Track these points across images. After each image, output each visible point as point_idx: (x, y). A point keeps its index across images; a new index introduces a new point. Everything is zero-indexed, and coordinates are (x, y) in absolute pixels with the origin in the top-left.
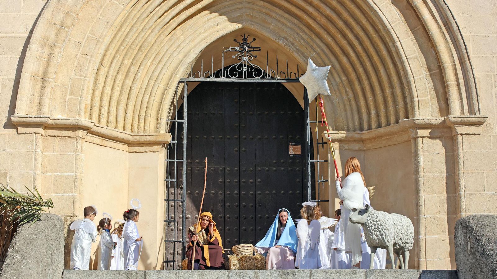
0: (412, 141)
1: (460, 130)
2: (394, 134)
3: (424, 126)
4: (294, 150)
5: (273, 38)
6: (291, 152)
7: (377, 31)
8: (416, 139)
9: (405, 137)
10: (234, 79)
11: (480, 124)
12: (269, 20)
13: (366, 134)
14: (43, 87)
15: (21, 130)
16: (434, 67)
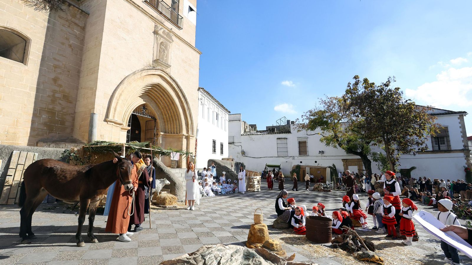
0: (181, 139)
1: (191, 137)
2: (175, 136)
3: (185, 136)
4: (137, 132)
5: (152, 107)
6: (136, 133)
7: (176, 113)
8: (182, 138)
9: (178, 137)
10: (142, 115)
11: (193, 137)
12: (152, 103)
13: (168, 134)
14: (115, 111)
15: (109, 123)
16: (187, 123)
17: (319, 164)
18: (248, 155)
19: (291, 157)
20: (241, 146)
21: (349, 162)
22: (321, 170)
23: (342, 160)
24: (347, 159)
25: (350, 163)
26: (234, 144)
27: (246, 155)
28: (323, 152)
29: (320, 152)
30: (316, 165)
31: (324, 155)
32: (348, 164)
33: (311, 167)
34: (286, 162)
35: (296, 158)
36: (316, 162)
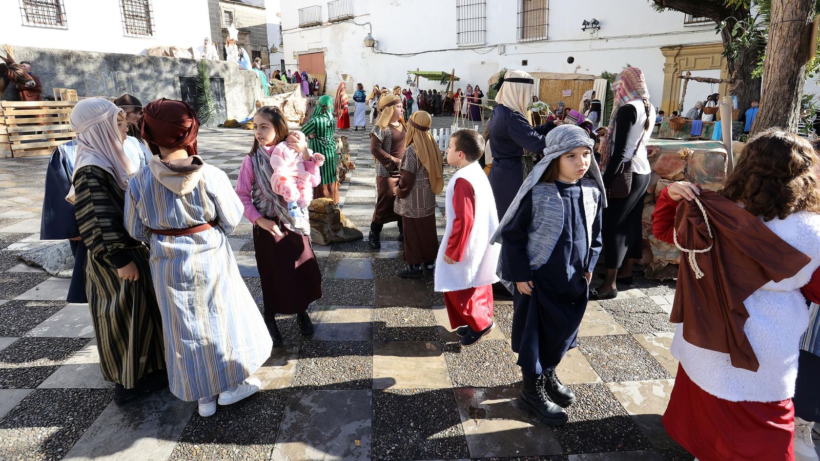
17: (579, 67)
18: (386, 49)
19: (496, 46)
20: (368, 26)
21: (690, 57)
22: (576, 87)
23: (662, 48)
24: (681, 46)
25: (692, 58)
26: (355, 20)
27: (382, 48)
28: (595, 22)
29: (586, 23)
30: (570, 69)
31: (601, 33)
32: (683, 63)
33: (545, 77)
34: (483, 63)
35: (509, 49)
36: (571, 60)
